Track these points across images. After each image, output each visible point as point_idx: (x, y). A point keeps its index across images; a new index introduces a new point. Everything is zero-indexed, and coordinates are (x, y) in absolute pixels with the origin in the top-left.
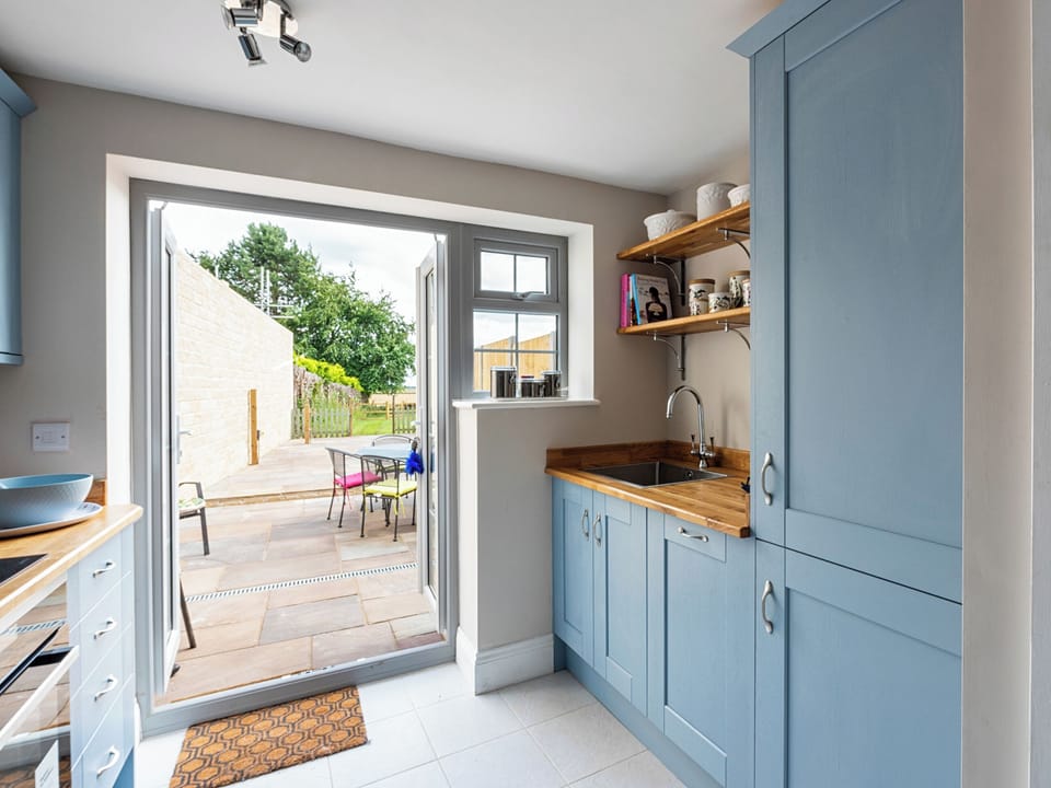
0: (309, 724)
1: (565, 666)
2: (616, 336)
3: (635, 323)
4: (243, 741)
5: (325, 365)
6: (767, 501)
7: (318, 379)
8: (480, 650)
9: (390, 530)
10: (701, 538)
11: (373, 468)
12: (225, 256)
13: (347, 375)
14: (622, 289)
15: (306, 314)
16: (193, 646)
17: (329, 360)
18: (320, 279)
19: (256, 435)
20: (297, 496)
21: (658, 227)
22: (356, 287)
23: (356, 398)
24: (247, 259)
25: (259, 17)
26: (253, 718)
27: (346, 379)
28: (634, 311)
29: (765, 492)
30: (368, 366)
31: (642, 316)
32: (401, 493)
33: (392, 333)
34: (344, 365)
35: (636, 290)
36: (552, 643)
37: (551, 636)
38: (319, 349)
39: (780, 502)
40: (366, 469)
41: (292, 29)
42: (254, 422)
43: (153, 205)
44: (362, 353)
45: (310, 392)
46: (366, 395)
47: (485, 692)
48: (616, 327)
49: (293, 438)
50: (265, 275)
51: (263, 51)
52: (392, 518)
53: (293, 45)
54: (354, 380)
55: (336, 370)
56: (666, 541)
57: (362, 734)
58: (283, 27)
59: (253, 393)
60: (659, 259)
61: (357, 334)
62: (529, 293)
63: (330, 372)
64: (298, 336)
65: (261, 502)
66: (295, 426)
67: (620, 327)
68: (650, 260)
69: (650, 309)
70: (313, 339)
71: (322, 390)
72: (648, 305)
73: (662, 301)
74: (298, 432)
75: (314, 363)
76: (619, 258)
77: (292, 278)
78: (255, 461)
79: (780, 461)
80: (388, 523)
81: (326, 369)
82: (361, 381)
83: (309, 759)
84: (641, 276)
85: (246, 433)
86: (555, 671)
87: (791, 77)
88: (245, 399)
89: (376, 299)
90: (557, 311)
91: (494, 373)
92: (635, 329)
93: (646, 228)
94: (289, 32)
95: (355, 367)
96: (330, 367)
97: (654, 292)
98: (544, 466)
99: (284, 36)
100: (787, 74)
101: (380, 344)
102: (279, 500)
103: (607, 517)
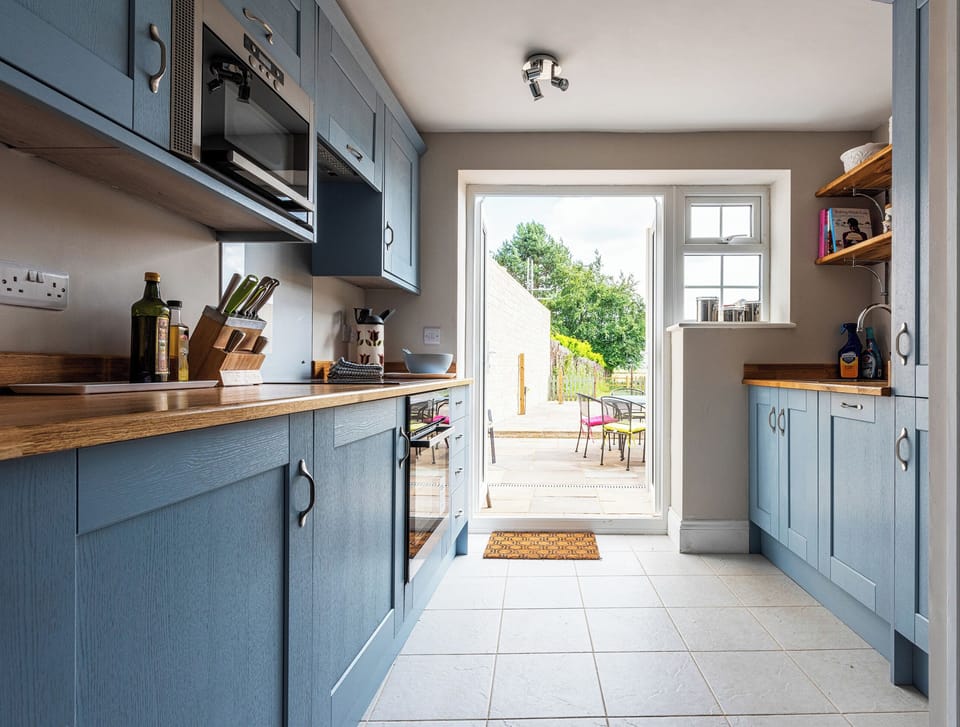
0: (560, 543)
1: (758, 548)
2: (814, 266)
3: (832, 251)
4: (524, 543)
5: (575, 341)
6: (903, 361)
7: (569, 353)
8: (685, 519)
9: (624, 465)
10: (856, 407)
11: (611, 412)
12: (501, 254)
13: (594, 351)
14: (821, 222)
15: (561, 299)
16: (489, 507)
17: (578, 336)
18: (571, 268)
19: (524, 391)
20: (553, 435)
21: (853, 160)
22: (602, 272)
23: (601, 372)
24: (517, 255)
25: (541, 71)
26: (528, 535)
27: (592, 354)
28: (831, 243)
29: (900, 354)
30: (610, 343)
31: (838, 245)
32: (633, 430)
33: (632, 313)
34: (592, 343)
35: (834, 223)
36: (748, 528)
37: (747, 523)
38: (570, 328)
39: (912, 360)
40: (605, 413)
41: (558, 72)
42: (522, 380)
43: (478, 199)
44: (606, 332)
45: (563, 364)
46: (609, 370)
47: (688, 551)
48: (814, 259)
49: (549, 400)
50: (530, 266)
51: (543, 91)
52: (626, 456)
53: (559, 83)
54: (599, 356)
55: (584, 347)
56: (832, 418)
57: (598, 554)
58: (553, 72)
59: (522, 357)
60: (857, 191)
61: (601, 314)
62: (732, 237)
63: (579, 347)
64: (553, 317)
65: (527, 437)
66: (552, 391)
67: (818, 257)
68: (848, 194)
69: (847, 238)
70: (567, 320)
71: (572, 362)
72: (845, 235)
73: (861, 230)
74: (554, 395)
75: (566, 339)
76: (819, 196)
77: (549, 267)
78: (523, 412)
79: (912, 328)
80: (623, 459)
81: (576, 345)
82: (604, 357)
83: (563, 559)
84: (838, 209)
85: (516, 389)
86: (750, 553)
87: (922, 12)
88: (516, 362)
89: (617, 281)
90: (760, 251)
91: (700, 302)
92: (830, 257)
93: (842, 163)
94: (556, 74)
95: (601, 345)
96: (579, 343)
97: (853, 223)
98: (742, 378)
99: (553, 78)
100: (919, 12)
101: (621, 324)
102: (540, 437)
103: (789, 410)
